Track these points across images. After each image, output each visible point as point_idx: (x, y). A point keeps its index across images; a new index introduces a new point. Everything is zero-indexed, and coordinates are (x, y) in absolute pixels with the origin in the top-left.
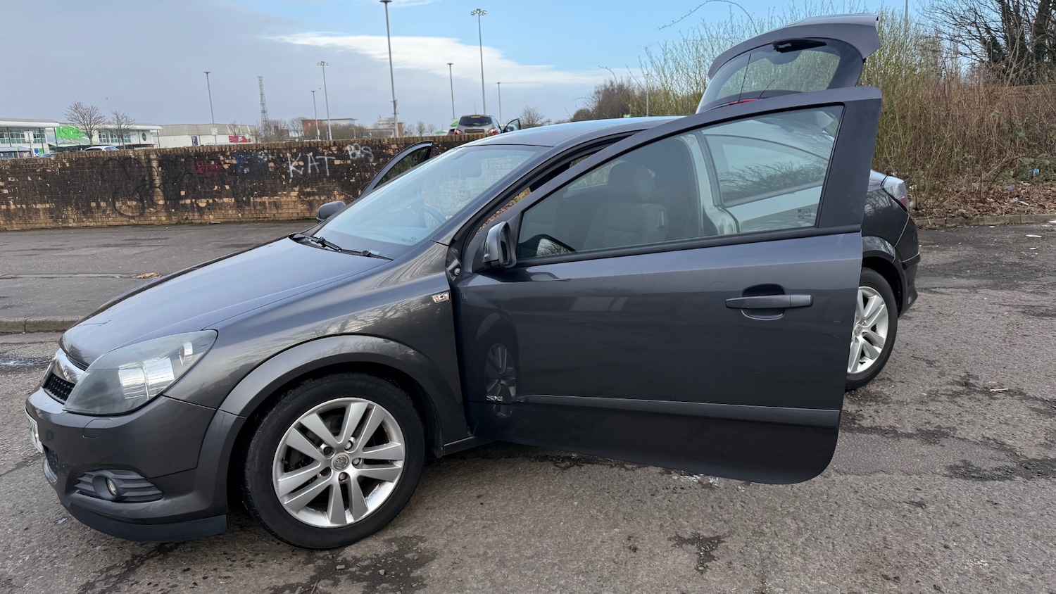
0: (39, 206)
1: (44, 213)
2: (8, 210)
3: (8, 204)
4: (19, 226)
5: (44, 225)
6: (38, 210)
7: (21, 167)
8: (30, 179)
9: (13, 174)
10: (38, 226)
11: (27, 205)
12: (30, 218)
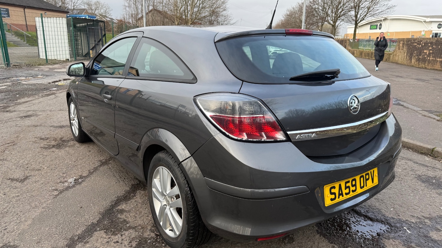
0: (439, 59)
1: (439, 63)
2: (429, 59)
3: (430, 58)
4: (431, 67)
5: (437, 68)
6: (437, 61)
7: (438, 42)
8: (439, 47)
9: (436, 44)
10: (435, 68)
11: (435, 58)
12: (434, 64)
